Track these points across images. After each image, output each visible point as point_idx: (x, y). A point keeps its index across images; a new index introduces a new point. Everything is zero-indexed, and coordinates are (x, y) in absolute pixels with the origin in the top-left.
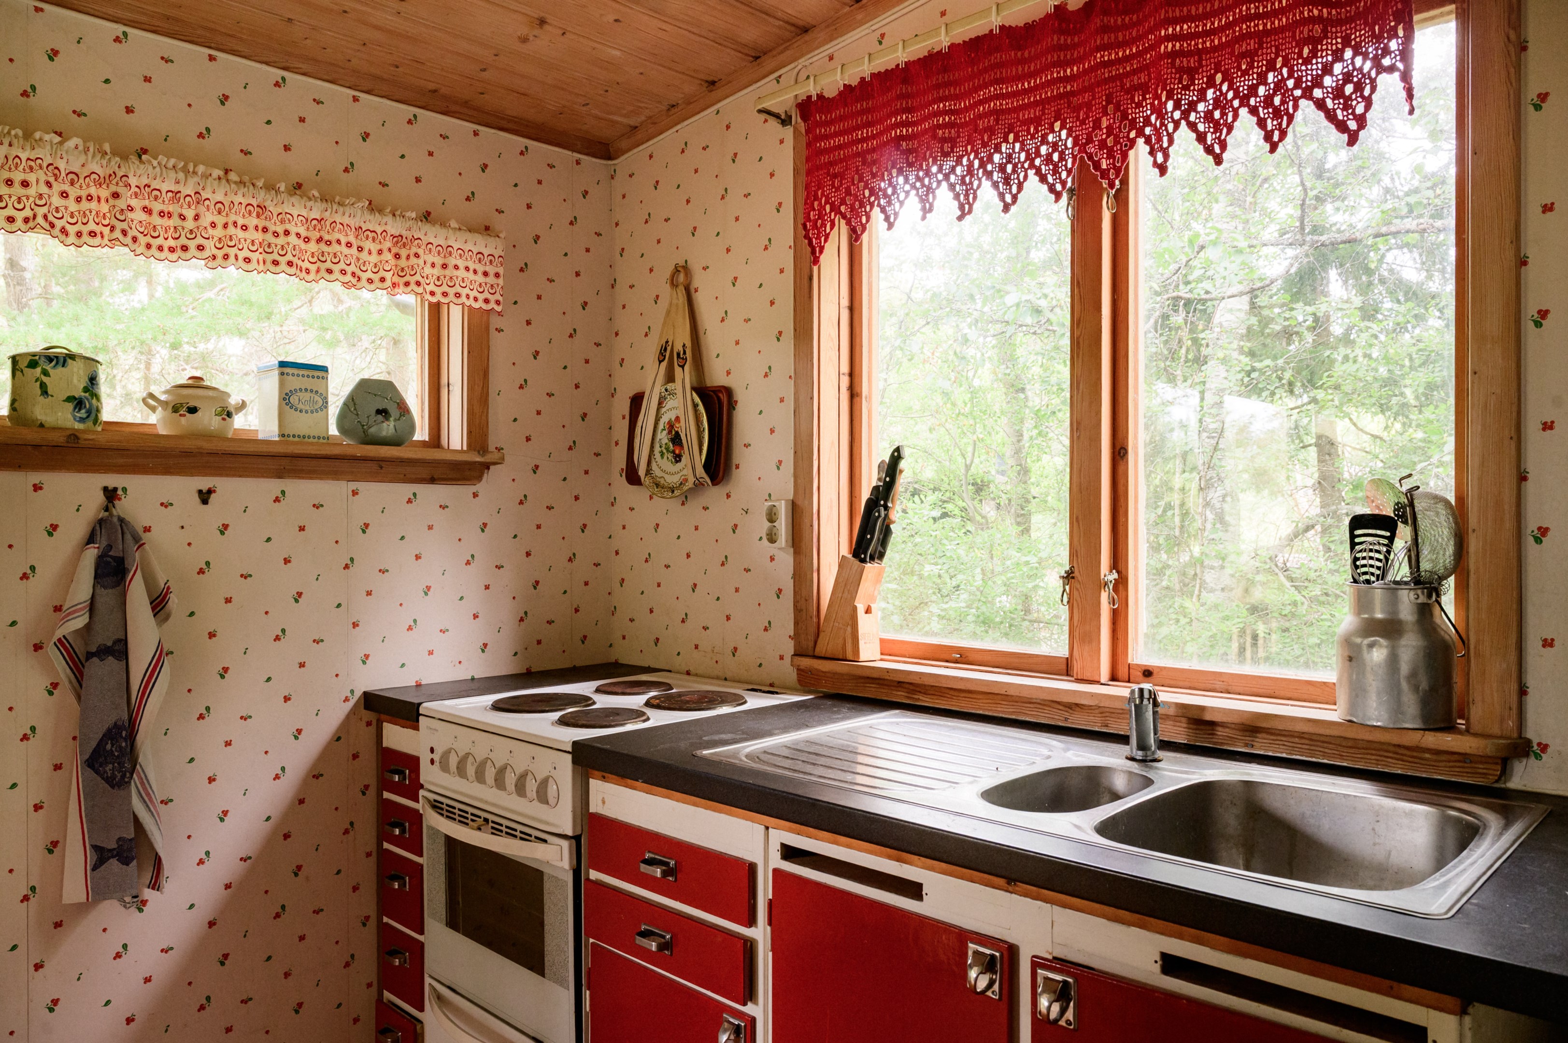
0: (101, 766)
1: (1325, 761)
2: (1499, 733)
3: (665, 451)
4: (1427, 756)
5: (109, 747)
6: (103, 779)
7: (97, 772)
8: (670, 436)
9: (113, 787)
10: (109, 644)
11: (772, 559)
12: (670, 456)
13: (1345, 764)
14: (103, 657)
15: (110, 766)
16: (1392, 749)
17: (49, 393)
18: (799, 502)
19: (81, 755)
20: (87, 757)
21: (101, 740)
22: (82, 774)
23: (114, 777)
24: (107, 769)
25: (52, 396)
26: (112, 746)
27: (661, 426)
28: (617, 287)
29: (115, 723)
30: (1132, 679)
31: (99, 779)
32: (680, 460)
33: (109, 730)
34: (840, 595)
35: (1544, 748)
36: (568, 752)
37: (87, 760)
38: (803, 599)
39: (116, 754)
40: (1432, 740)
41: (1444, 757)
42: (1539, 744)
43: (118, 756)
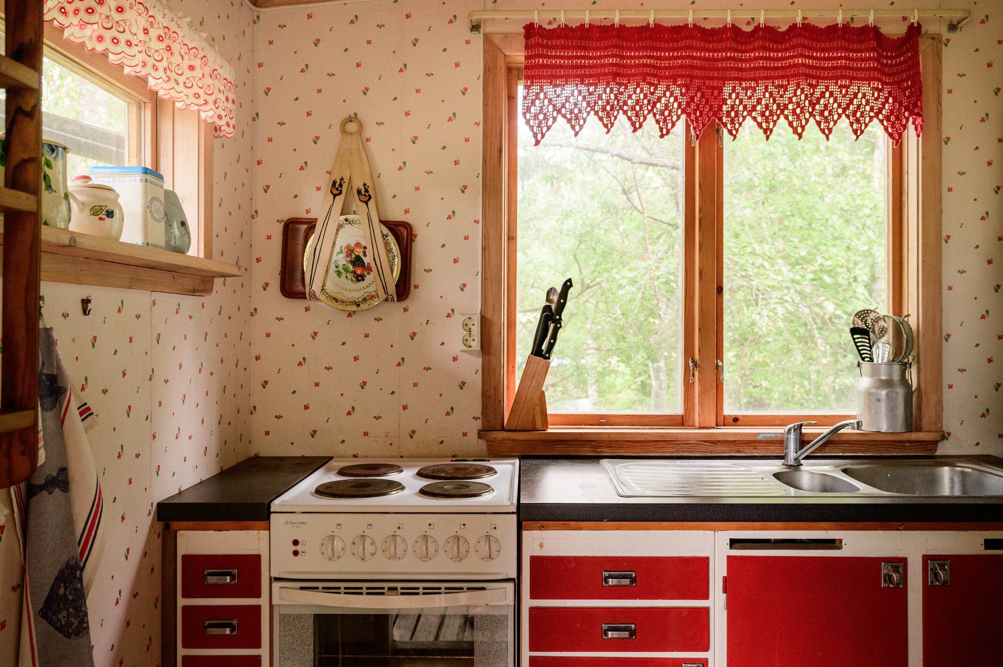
0: (54, 615)
1: (861, 454)
2: (935, 430)
3: (342, 271)
4: (907, 444)
5: (62, 591)
6: (56, 629)
7: (50, 622)
8: (348, 259)
9: (68, 636)
10: (55, 474)
11: (455, 359)
12: (350, 276)
13: (870, 454)
14: (51, 489)
15: (65, 613)
16: (892, 443)
17: (53, 187)
18: (489, 315)
19: (33, 604)
20: (40, 606)
21: (54, 585)
22: (36, 626)
23: (70, 624)
24: (61, 616)
25: (55, 192)
26: (66, 588)
27: (337, 249)
28: (259, 121)
29: (67, 563)
30: (726, 424)
31: (52, 629)
32: (363, 280)
33: (62, 572)
34: (529, 384)
35: (949, 434)
36: (513, 513)
37: (41, 610)
38: (492, 389)
39: (71, 598)
40: (914, 436)
41: (915, 444)
42: (947, 433)
43: (73, 600)
